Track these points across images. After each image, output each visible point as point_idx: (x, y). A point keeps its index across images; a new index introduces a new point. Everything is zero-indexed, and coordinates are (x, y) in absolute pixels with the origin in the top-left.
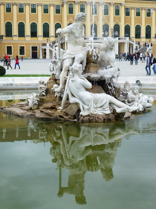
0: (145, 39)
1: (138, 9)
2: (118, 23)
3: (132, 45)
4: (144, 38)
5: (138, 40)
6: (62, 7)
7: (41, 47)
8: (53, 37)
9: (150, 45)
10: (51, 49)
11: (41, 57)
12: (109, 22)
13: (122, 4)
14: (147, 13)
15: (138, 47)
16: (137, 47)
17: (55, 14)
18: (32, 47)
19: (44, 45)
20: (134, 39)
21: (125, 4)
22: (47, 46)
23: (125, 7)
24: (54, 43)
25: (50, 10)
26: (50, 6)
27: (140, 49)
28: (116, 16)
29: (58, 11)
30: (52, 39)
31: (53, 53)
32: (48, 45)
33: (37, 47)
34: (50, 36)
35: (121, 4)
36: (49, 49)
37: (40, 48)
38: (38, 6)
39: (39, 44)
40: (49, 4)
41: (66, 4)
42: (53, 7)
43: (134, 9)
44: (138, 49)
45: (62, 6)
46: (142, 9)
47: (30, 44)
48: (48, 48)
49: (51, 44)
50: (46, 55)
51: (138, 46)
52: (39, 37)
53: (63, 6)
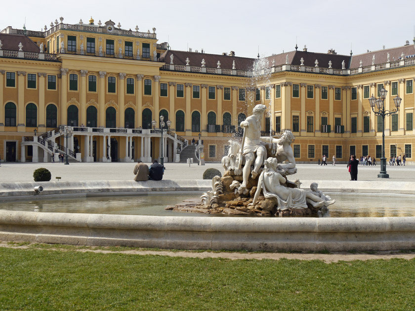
0: (191, 132)
1: (180, 86)
2: (148, 106)
3: (172, 142)
4: (189, 130)
5: (180, 133)
6: (60, 79)
7: (23, 142)
8: (44, 126)
9: (200, 142)
10: (42, 146)
11: (23, 158)
12: (135, 104)
13: (156, 77)
14: (193, 92)
15: (182, 145)
16: (179, 145)
17: (47, 90)
18: (7, 142)
19: (29, 139)
20: (175, 132)
21: (160, 77)
22: (34, 141)
23: (159, 82)
24: (45, 136)
25: (38, 83)
26: (39, 76)
27: (184, 148)
28: (146, 96)
29: (52, 85)
30: (42, 130)
31: (45, 152)
32: (36, 139)
33: (15, 143)
34: (37, 125)
35: (153, 77)
36: (38, 145)
37: (22, 145)
38: (18, 75)
39: (20, 138)
40: (37, 74)
41: (65, 74)
42: (44, 78)
43: (174, 86)
44: (182, 147)
45: (58, 78)
46: (186, 86)
47: (4, 137)
48: (35, 144)
49: (41, 137)
50: (32, 155)
51: (181, 143)
52: (19, 127)
53: (60, 77)
